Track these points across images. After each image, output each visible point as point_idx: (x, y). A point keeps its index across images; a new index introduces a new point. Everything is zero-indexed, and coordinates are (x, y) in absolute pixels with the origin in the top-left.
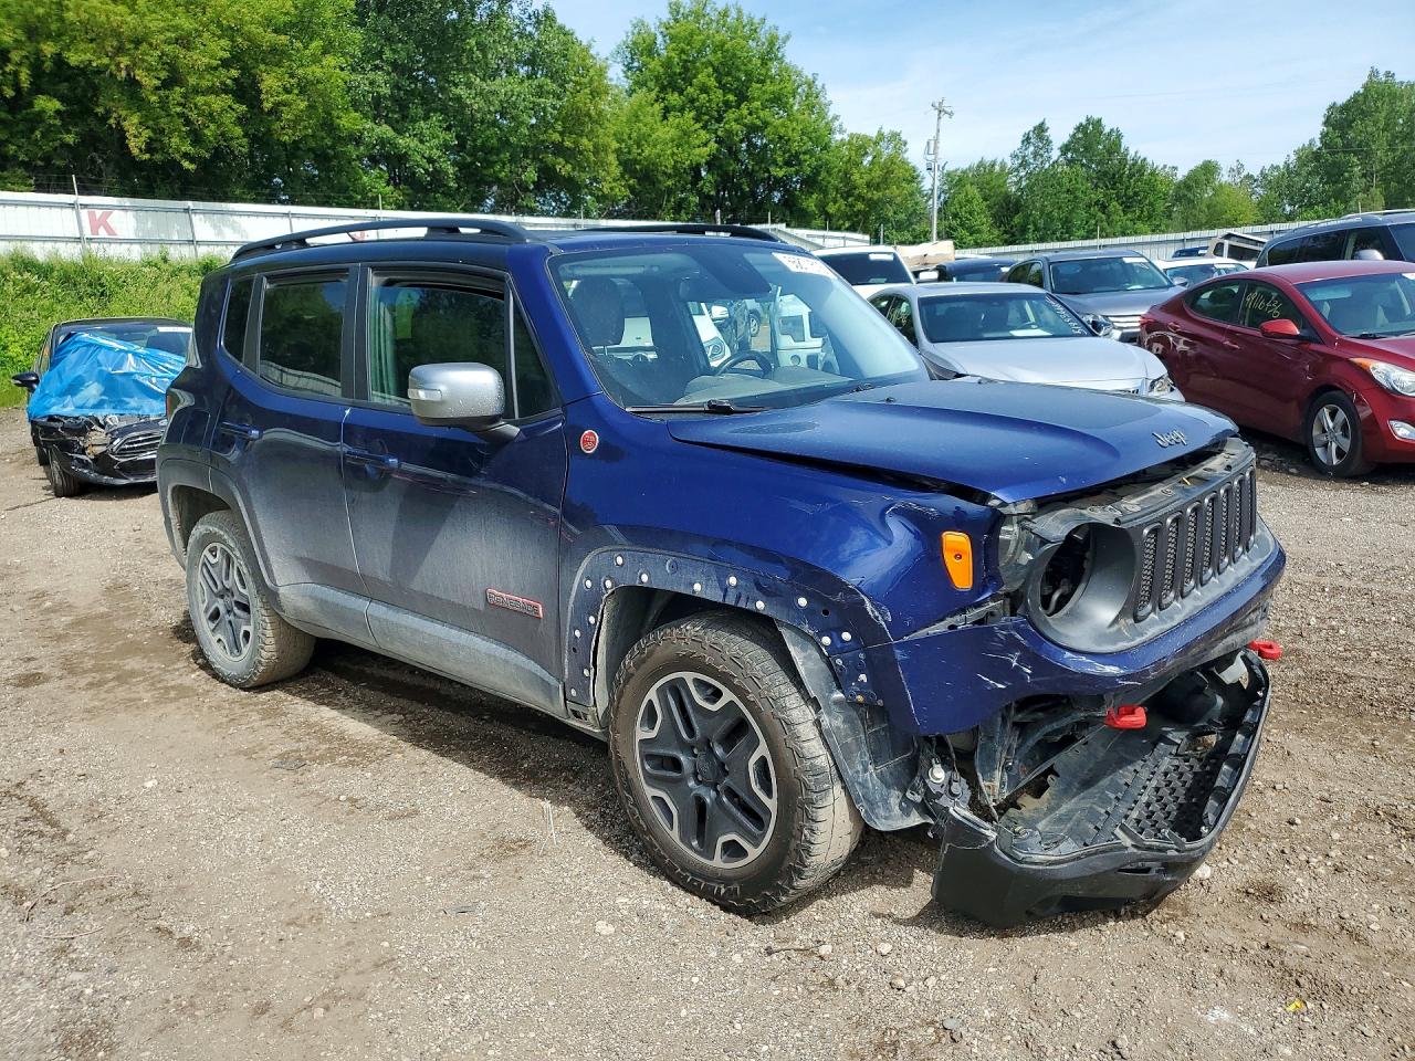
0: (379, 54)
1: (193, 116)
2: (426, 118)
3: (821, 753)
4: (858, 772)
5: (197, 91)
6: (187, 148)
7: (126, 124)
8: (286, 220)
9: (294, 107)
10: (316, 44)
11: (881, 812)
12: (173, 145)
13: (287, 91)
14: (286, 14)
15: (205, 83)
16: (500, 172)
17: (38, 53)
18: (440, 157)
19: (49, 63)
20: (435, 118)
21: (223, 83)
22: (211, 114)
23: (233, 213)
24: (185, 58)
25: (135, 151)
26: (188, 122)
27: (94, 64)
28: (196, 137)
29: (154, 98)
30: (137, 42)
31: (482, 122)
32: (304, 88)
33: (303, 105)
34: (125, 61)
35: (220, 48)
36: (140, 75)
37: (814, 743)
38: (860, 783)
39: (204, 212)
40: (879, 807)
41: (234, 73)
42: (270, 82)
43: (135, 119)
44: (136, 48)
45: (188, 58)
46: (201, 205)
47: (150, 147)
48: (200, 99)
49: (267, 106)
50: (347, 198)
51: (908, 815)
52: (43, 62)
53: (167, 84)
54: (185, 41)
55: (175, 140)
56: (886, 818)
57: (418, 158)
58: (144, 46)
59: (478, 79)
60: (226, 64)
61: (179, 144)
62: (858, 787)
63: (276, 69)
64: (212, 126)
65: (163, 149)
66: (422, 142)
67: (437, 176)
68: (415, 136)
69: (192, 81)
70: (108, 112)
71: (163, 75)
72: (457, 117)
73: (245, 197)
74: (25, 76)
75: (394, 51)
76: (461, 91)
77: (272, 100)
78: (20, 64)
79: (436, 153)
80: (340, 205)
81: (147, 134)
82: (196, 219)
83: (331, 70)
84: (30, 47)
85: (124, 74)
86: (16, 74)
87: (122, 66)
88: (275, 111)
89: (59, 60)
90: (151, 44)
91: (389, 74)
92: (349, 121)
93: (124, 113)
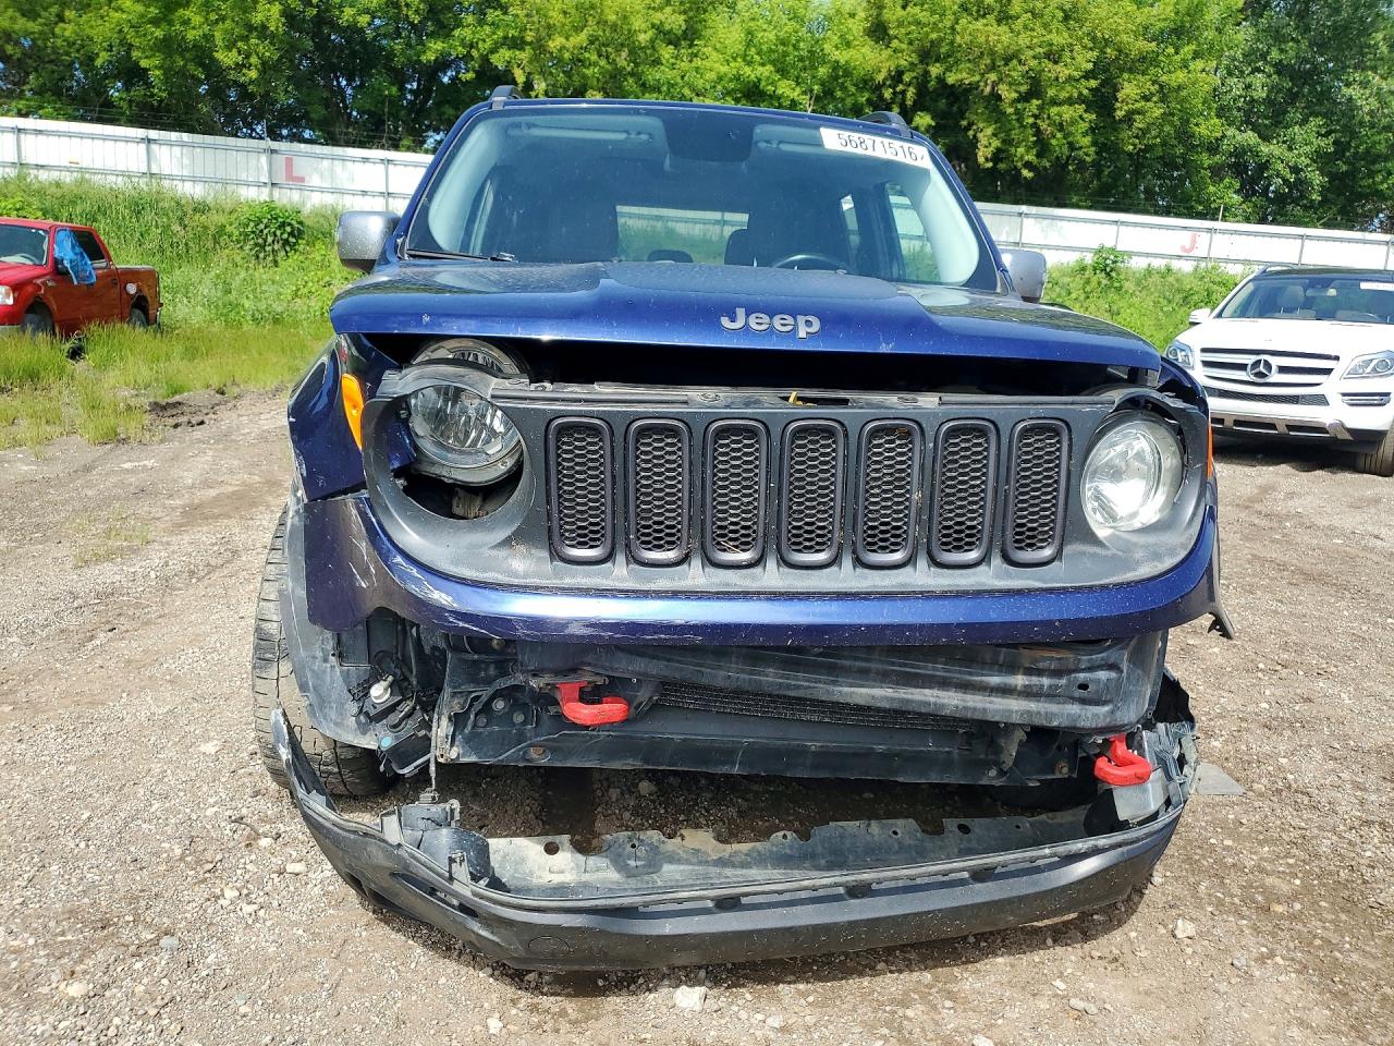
0: (1264, 57)
1: (1043, 125)
2: (1304, 122)
3: (275, 618)
4: (314, 658)
5: (1054, 102)
6: (1030, 157)
7: (980, 135)
8: (1114, 227)
9: (1148, 115)
10: (1188, 50)
11: (333, 715)
12: (1018, 155)
13: (1146, 98)
14: (1165, 20)
15: (1064, 95)
16: (1382, 183)
17: (926, 73)
18: (1307, 166)
19: (932, 83)
20: (1315, 123)
21: (1080, 94)
22: (1061, 124)
23: (1062, 218)
24: (1050, 71)
25: (981, 160)
26: (1038, 132)
27: (967, 82)
28: (1042, 146)
29: (1010, 110)
30: (1007, 60)
31: (1372, 126)
32: (1164, 93)
33: (1158, 112)
34: (993, 77)
35: (1084, 60)
36: (1003, 90)
37: (271, 605)
38: (313, 671)
39: (1036, 217)
40: (331, 708)
41: (1093, 83)
42: (1129, 90)
43: (989, 131)
44: (1006, 64)
45: (1051, 70)
46: (1034, 210)
47: (997, 157)
48: (1054, 110)
49: (1119, 114)
50: (1187, 208)
51: (364, 733)
52: (929, 82)
53: (1025, 98)
54: (1054, 56)
55: (1021, 150)
56: (336, 724)
57: (1280, 167)
58: (1015, 62)
59: (1377, 78)
60: (1087, 75)
61: (1024, 153)
62: (309, 675)
63: (1140, 77)
64: (1059, 135)
65: (1009, 158)
66: (1290, 149)
67: (1300, 185)
68: (1284, 142)
69: (1051, 92)
70: (970, 125)
71: (1023, 89)
72: (1342, 120)
73: (1081, 204)
74: (911, 93)
75: (1282, 51)
76: (1353, 92)
77: (1126, 108)
78: (909, 85)
79: (1304, 161)
80: (1178, 215)
81: (996, 143)
82: (1028, 222)
83: (1198, 77)
84: (920, 69)
85: (988, 89)
86: (903, 92)
87: (989, 82)
88: (1129, 118)
89: (941, 80)
90: (1020, 61)
91: (1269, 76)
92: (1207, 127)
93: (981, 125)
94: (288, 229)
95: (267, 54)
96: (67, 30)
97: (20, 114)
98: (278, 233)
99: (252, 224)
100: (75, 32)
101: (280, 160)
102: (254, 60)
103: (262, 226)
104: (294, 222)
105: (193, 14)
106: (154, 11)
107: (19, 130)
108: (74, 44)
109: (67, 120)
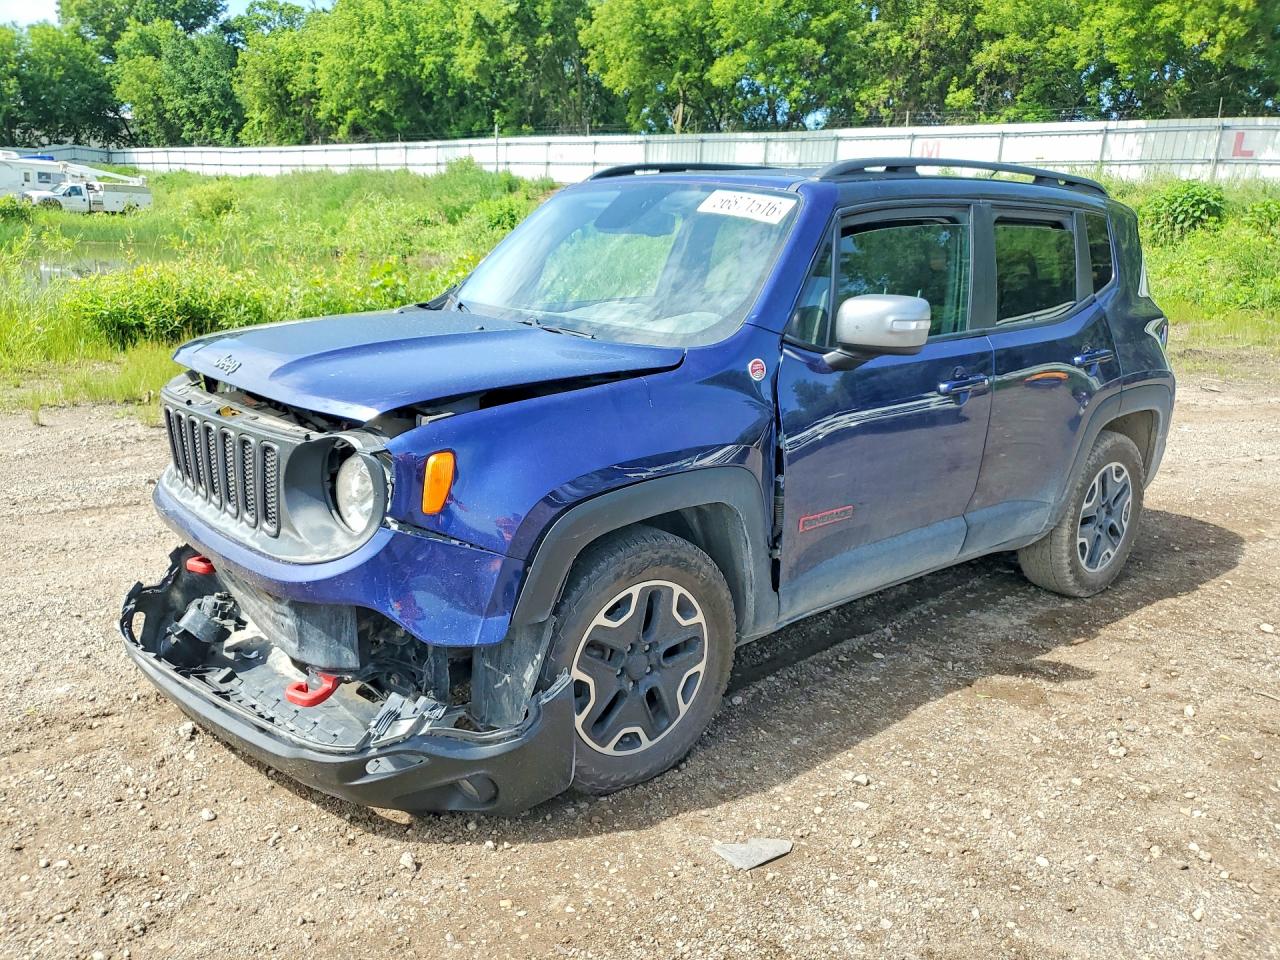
94: (1203, 207)
95: (1235, 32)
96: (1055, 45)
97: (1010, 121)
98: (1191, 211)
99: (1166, 203)
100: (1062, 45)
101: (1232, 135)
102: (1221, 37)
103: (1176, 205)
104: (1210, 199)
105: (1169, 9)
106: (1132, 13)
107: (1004, 134)
108: (1060, 54)
109: (1044, 121)
